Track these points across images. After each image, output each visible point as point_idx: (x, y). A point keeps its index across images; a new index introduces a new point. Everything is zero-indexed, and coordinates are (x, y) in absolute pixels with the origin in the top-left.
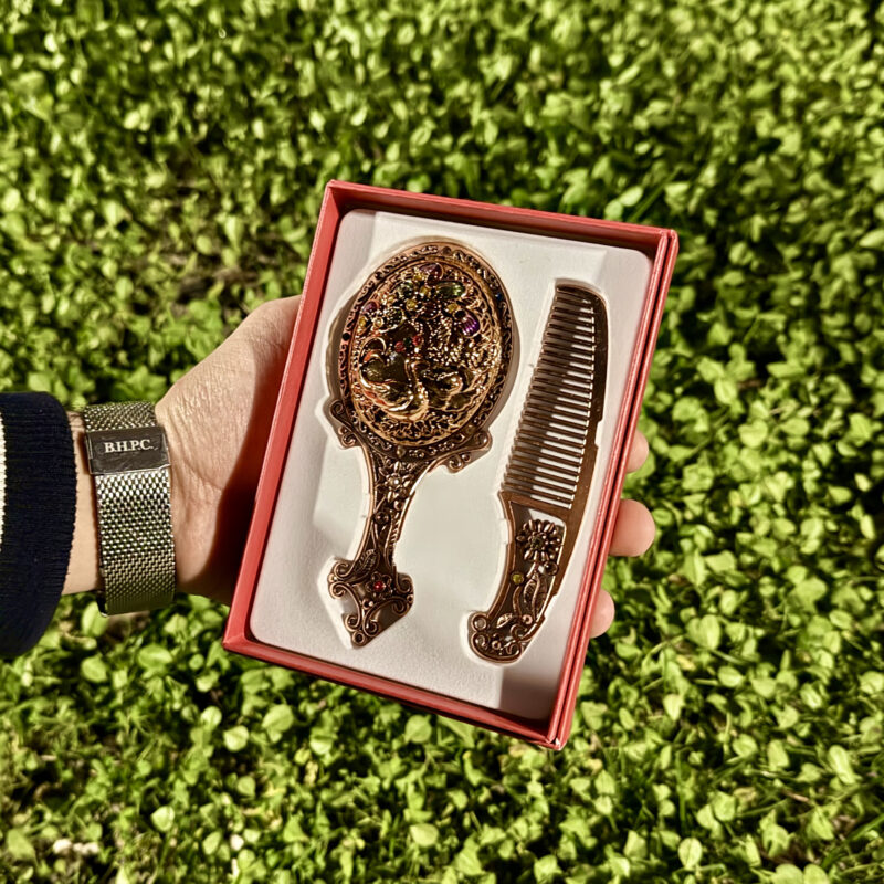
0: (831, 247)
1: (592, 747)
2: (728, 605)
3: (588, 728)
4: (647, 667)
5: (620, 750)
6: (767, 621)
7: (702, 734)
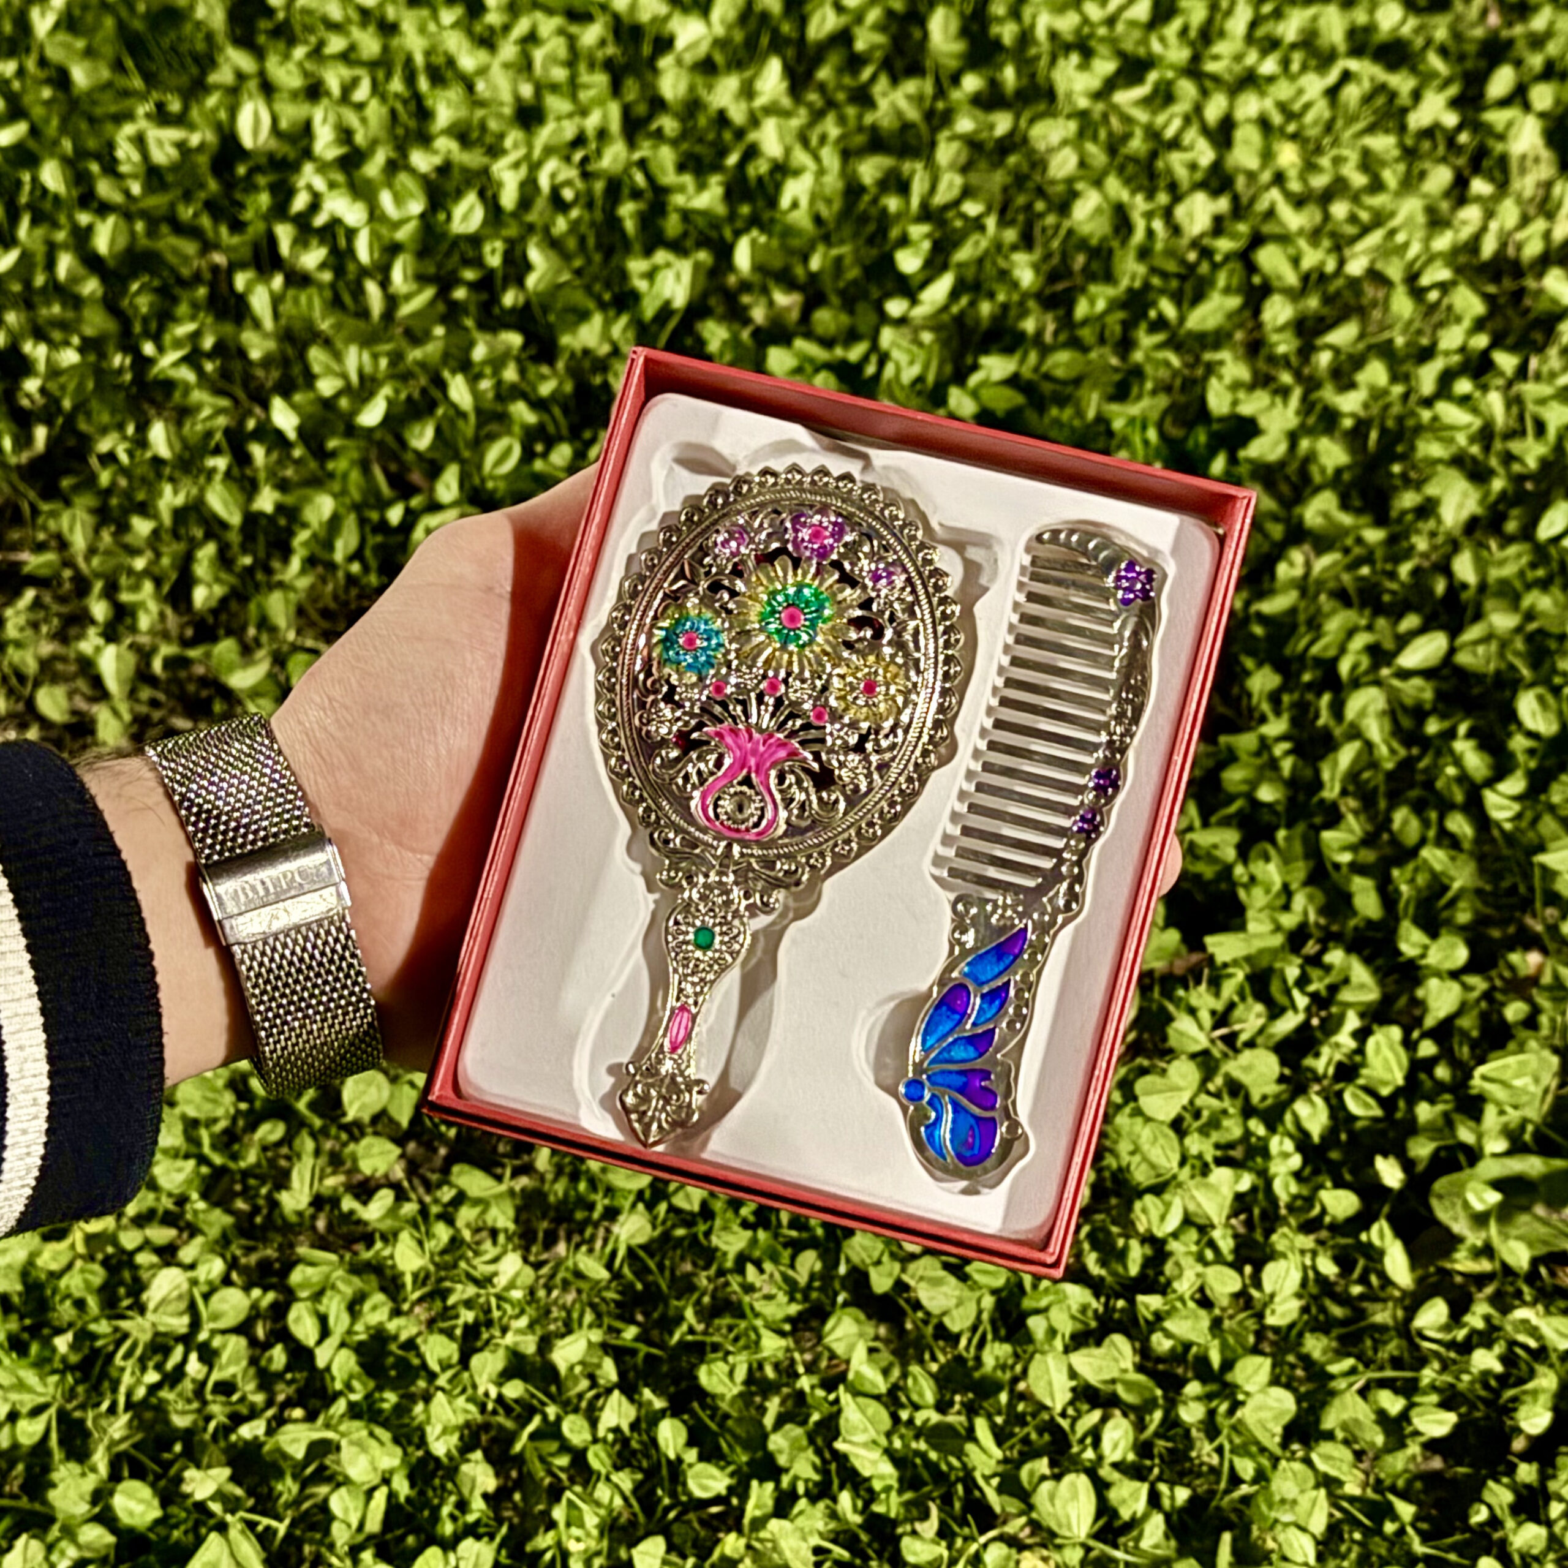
0: (1344, 667)
2: (1115, 1446)
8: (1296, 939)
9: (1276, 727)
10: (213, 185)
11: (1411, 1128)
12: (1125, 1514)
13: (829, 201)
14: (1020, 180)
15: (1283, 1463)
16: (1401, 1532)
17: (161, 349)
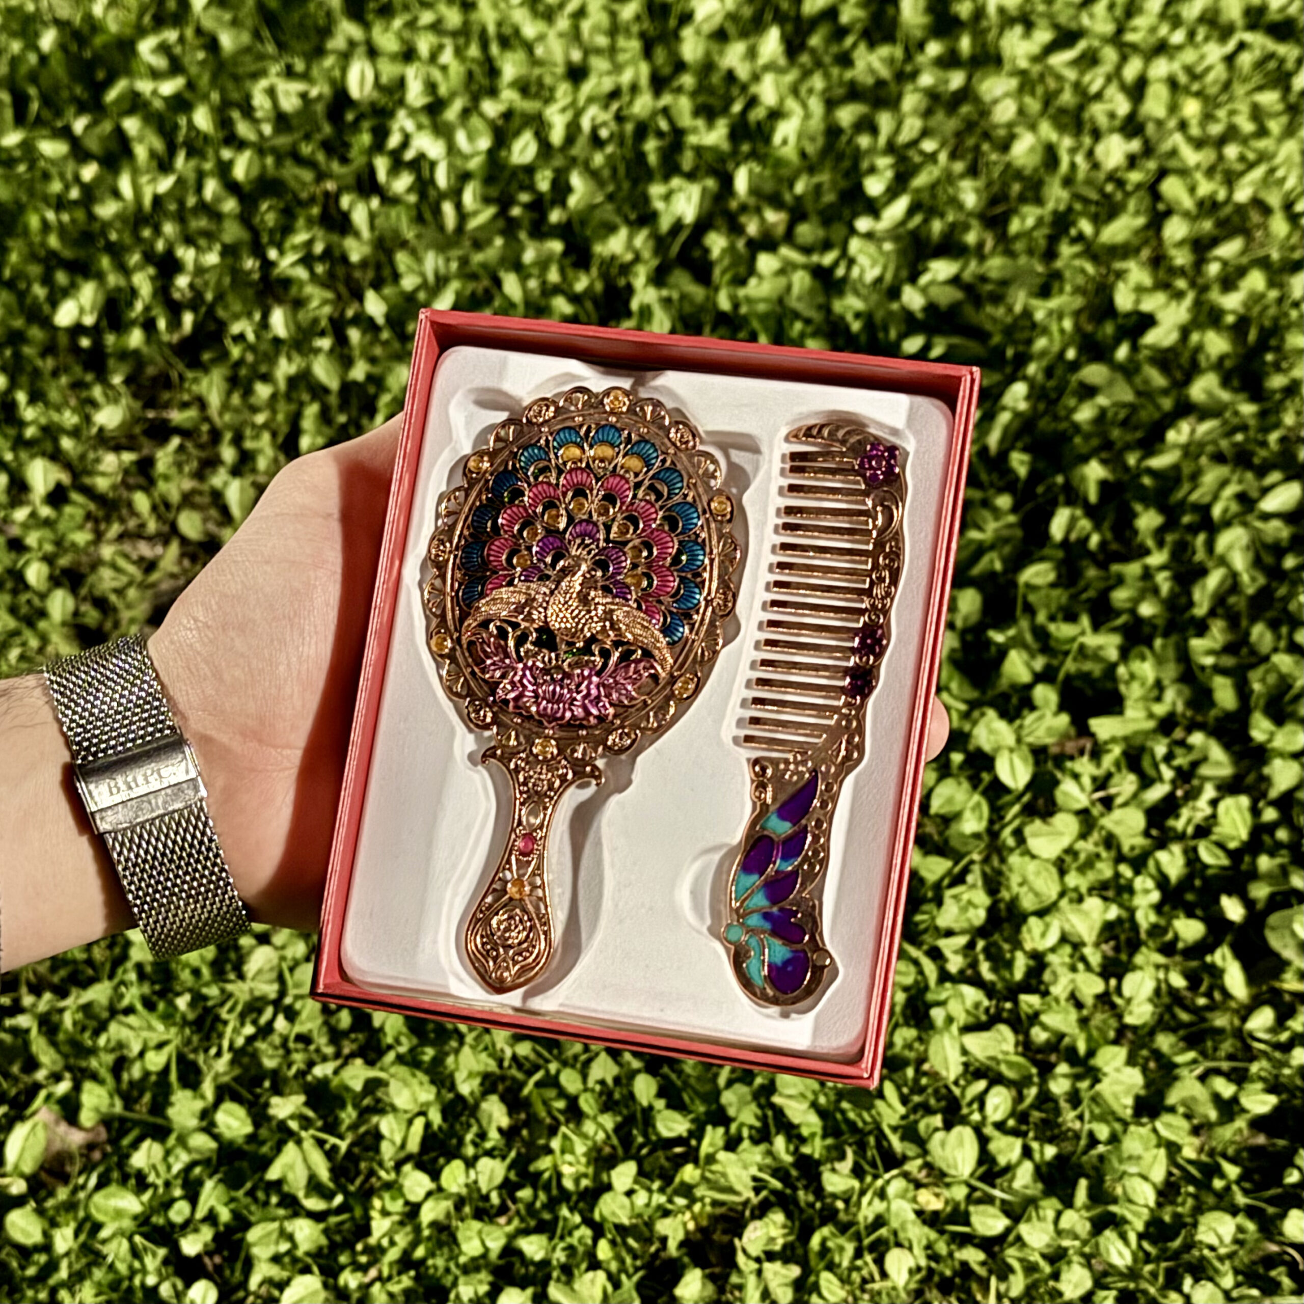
8: (1166, 725)
9: (1157, 558)
10: (327, 129)
11: (1254, 875)
12: (1002, 1161)
13: (812, 139)
14: (970, 126)
15: (1132, 1128)
16: (1228, 1188)
17: (282, 252)
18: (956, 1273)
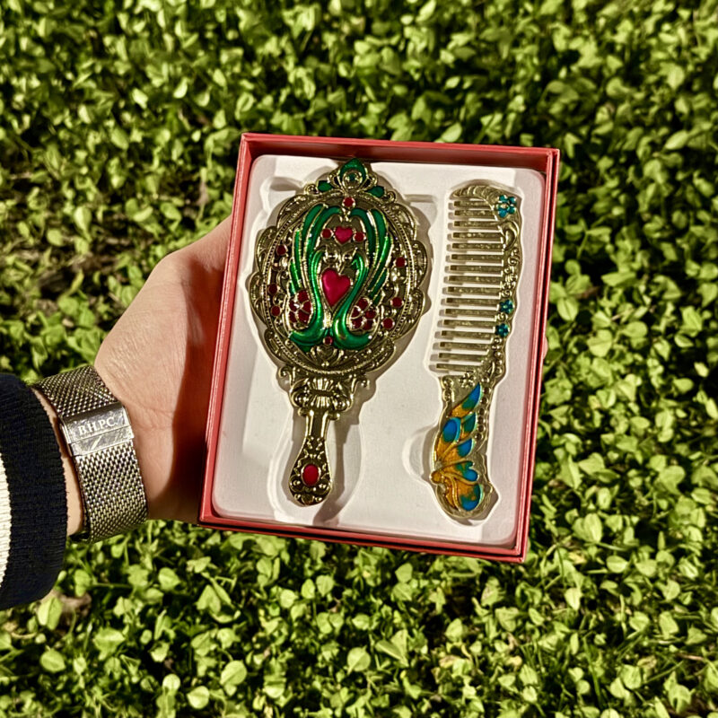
0: (640, 153)
1: (511, 647)
2: (605, 501)
3: (504, 630)
4: (545, 568)
5: (535, 645)
6: (640, 508)
7: (601, 618)
8: (640, 274)
9: (612, 183)
11: (706, 350)
12: (614, 529)
15: (680, 499)
17: (76, 75)
18: (597, 597)
